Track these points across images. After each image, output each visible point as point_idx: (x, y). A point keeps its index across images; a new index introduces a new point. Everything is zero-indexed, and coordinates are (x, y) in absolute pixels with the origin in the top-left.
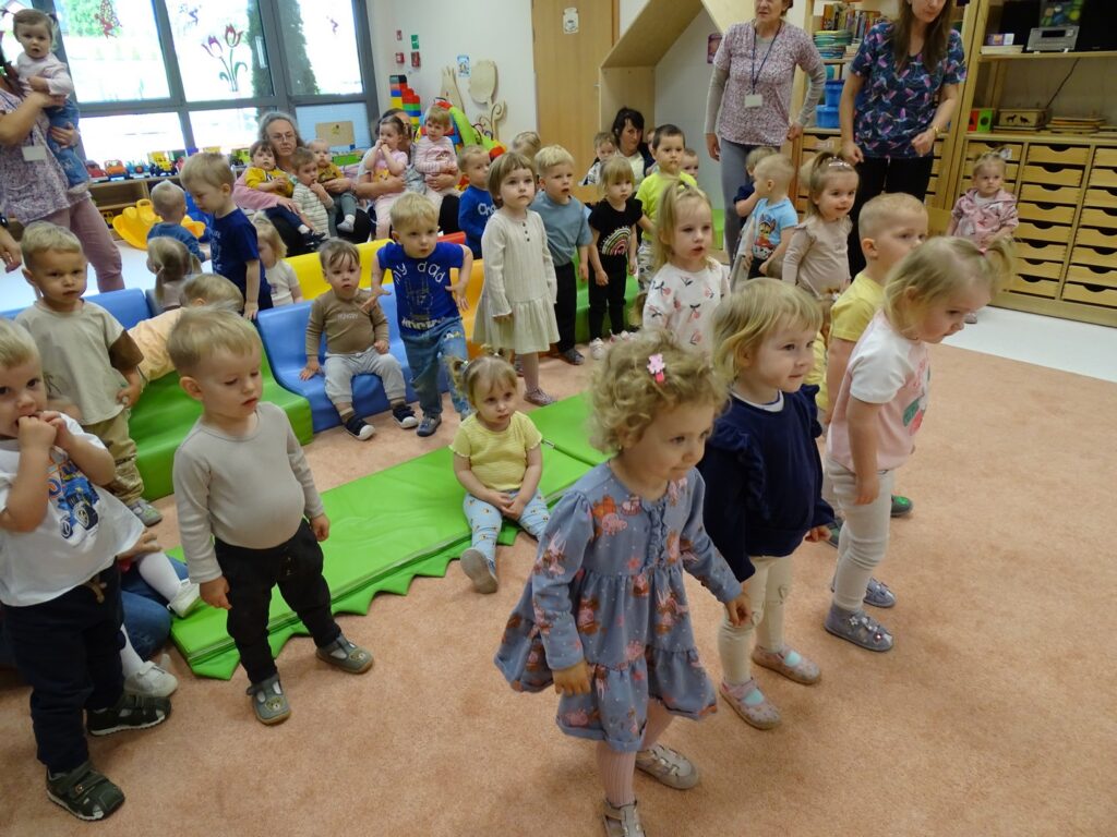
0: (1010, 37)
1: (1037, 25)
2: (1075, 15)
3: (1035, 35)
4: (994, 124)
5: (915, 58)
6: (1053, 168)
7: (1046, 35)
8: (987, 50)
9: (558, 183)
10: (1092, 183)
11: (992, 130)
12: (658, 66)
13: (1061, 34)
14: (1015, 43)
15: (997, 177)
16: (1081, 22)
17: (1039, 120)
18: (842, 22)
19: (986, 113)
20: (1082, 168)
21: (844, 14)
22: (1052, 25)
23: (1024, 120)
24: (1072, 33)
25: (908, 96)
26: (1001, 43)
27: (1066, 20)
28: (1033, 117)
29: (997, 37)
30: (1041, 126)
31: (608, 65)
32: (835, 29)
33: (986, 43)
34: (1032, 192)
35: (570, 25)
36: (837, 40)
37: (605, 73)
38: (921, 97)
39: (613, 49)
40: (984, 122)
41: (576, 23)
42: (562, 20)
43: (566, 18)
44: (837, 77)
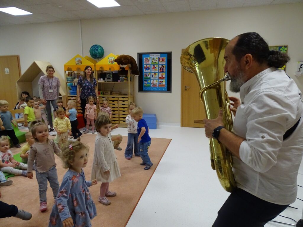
0: (102, 79)
1: (106, 77)
2: (111, 76)
3: (106, 79)
4: (103, 94)
5: (89, 81)
6: (113, 101)
7: (108, 79)
8: (99, 81)
9: (5, 108)
10: (120, 103)
11: (103, 95)
12: (32, 82)
13: (110, 79)
14: (103, 80)
15: (106, 104)
16: (112, 77)
17: (110, 93)
18: (72, 75)
19: (101, 92)
20: (117, 101)
21: (72, 73)
22: (108, 77)
23: (108, 93)
24: (111, 79)
25: (89, 87)
26: (101, 80)
27: (110, 77)
28: (109, 92)
29: (100, 79)
30: (111, 94)
31: (18, 82)
32: (71, 76)
33: (98, 80)
34: (111, 105)
35: (7, 72)
36: (72, 78)
37: (18, 84)
38: (92, 87)
39: (20, 78)
40: (101, 93)
41: (9, 71)
42: (4, 71)
43: (5, 70)
44: (74, 85)
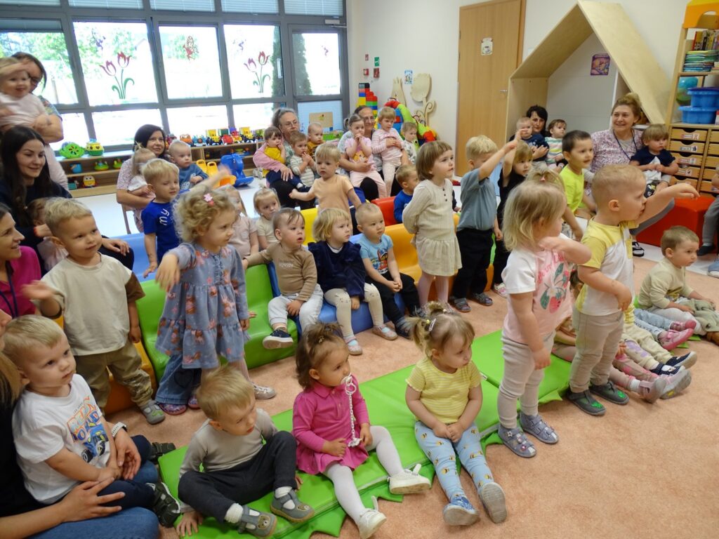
12: (551, 77)
18: (710, 44)
21: (711, 38)
31: (515, 77)
32: (703, 49)
35: (486, 49)
36: (707, 57)
37: (513, 82)
39: (517, 70)
41: (491, 48)
42: (481, 45)
43: (483, 45)
44: (699, 86)
